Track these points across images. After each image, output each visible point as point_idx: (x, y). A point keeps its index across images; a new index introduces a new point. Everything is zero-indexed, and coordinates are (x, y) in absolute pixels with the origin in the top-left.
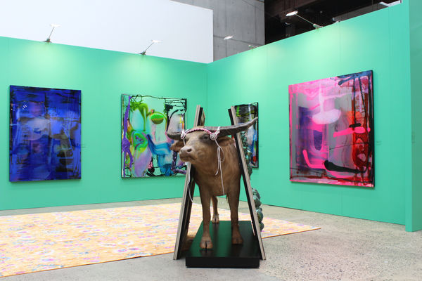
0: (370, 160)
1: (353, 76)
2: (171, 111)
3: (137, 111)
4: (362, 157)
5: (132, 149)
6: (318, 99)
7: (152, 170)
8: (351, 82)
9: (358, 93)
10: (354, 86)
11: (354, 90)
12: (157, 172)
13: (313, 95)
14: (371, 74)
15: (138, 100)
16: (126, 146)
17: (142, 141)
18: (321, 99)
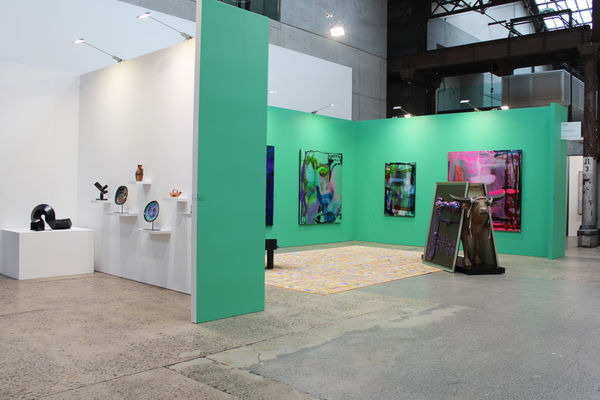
0: (518, 212)
1: (507, 152)
2: (333, 164)
3: (310, 164)
4: (513, 210)
5: (306, 197)
6: (476, 166)
7: (319, 218)
8: (505, 156)
9: (510, 165)
10: (507, 159)
11: (507, 162)
12: (322, 219)
13: (471, 162)
14: (520, 152)
15: (311, 155)
16: (302, 196)
17: (313, 191)
18: (479, 166)
